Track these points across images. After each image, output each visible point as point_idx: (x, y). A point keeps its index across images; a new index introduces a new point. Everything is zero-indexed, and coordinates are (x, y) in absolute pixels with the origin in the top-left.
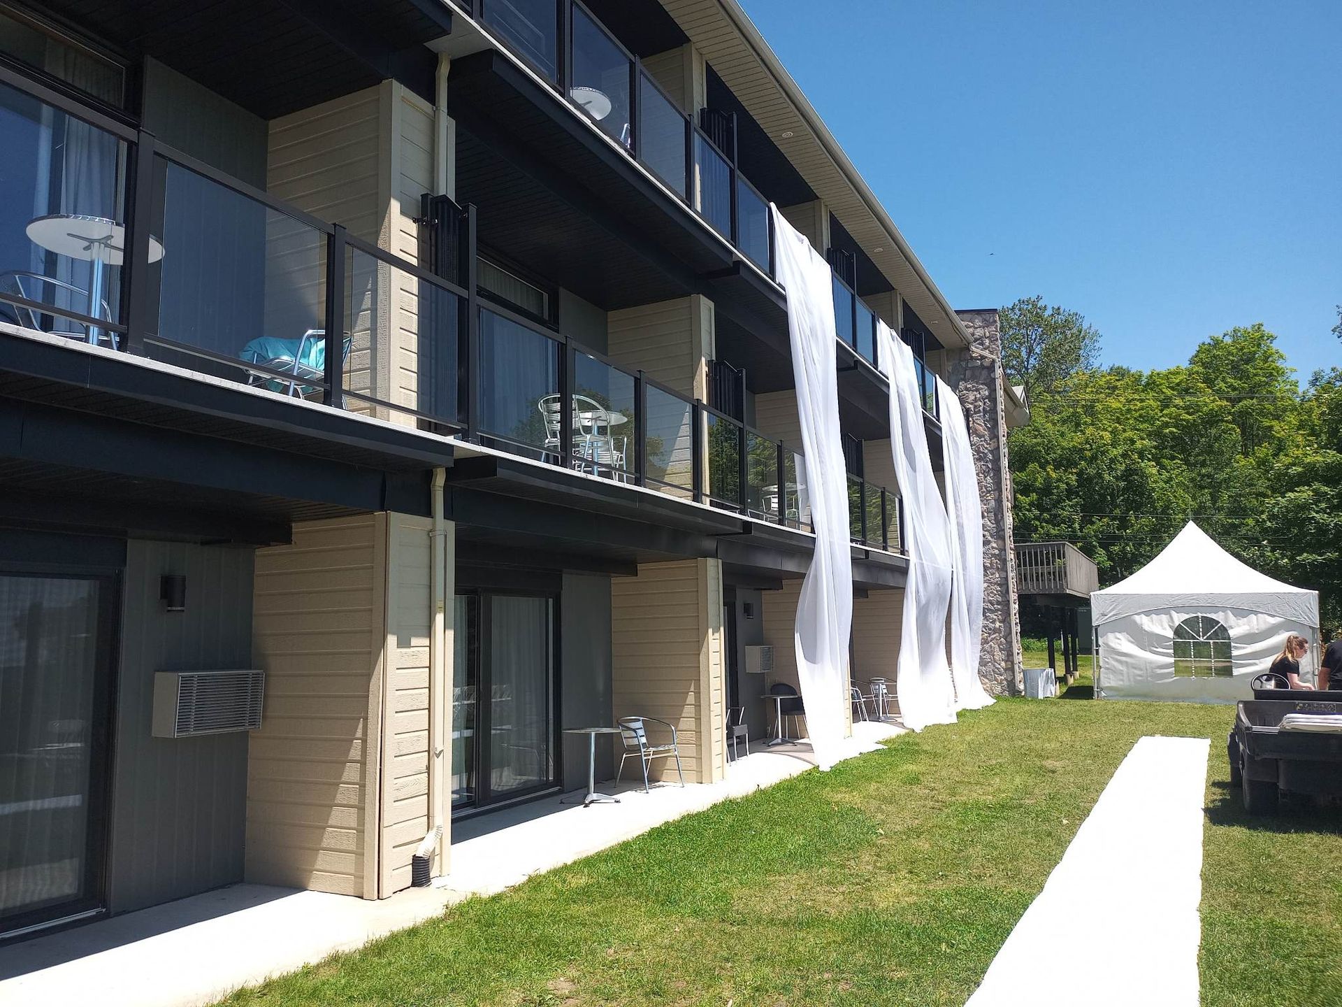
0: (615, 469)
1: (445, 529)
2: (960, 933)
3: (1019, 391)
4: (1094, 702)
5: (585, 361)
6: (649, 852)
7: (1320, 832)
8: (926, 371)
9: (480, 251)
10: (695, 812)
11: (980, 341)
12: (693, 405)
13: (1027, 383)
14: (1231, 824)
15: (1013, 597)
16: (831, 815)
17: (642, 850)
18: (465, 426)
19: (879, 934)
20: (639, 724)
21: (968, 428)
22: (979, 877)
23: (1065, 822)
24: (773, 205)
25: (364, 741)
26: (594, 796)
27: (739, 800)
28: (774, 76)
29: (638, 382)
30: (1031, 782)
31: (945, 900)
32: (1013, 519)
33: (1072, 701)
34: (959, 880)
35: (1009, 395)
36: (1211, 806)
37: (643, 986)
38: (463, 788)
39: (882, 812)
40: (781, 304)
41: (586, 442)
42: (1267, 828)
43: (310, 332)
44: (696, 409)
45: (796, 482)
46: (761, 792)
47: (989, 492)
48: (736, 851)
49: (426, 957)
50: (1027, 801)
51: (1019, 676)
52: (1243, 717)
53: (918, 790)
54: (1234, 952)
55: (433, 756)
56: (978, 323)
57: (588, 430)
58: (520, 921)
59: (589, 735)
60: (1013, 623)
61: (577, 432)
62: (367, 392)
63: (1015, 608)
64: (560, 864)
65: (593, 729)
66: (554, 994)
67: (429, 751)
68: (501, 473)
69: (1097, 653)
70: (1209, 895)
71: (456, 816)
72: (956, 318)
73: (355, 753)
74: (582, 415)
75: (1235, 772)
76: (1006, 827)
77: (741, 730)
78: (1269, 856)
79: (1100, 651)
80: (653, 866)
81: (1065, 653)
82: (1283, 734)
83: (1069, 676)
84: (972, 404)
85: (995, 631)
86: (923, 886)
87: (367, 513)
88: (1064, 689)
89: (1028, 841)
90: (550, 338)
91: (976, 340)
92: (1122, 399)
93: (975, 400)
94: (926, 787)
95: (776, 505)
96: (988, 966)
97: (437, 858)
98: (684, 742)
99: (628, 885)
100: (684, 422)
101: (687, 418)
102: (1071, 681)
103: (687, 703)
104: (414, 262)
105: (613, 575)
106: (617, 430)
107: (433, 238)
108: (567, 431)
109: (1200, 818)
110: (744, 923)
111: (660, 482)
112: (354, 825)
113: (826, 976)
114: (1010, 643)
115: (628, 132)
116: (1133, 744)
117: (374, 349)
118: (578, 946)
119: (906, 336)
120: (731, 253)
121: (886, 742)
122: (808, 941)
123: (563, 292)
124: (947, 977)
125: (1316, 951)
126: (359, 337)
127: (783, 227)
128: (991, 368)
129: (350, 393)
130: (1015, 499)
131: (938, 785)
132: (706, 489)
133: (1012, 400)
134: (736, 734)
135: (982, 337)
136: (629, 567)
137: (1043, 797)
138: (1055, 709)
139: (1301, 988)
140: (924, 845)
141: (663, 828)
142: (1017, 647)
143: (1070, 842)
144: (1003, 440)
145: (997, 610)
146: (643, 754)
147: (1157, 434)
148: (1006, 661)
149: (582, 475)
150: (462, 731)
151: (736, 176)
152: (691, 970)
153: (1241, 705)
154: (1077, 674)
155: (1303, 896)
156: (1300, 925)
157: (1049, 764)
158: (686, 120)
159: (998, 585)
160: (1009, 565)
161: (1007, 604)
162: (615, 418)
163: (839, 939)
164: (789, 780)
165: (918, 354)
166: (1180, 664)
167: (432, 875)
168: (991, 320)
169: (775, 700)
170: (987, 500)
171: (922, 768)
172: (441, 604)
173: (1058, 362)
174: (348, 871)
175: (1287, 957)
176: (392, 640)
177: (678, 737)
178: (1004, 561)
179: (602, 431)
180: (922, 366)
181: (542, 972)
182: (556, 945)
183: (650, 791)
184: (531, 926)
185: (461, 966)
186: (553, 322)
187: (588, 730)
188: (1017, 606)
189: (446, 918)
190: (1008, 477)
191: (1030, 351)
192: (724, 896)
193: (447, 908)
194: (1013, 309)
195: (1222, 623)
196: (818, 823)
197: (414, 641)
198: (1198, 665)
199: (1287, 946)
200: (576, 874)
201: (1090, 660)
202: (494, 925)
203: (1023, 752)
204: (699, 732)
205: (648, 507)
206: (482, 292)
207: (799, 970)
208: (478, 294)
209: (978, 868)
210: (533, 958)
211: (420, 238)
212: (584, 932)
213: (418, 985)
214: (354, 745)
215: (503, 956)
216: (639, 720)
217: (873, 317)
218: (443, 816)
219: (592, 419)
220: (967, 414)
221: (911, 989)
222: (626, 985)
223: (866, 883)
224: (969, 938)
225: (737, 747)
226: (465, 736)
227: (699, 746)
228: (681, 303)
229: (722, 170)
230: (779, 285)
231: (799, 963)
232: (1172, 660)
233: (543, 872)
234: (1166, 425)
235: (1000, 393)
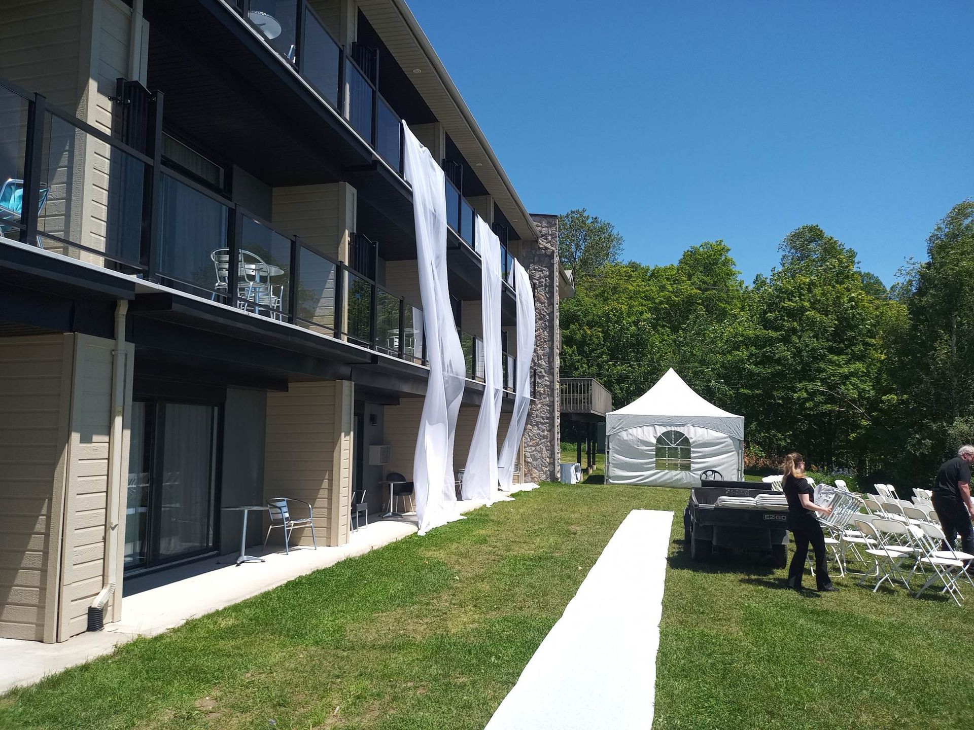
0: (273, 310)
1: (126, 350)
2: (505, 648)
3: (569, 273)
4: (605, 486)
5: (251, 225)
6: (285, 599)
7: (735, 572)
8: (508, 255)
9: (165, 127)
10: (323, 568)
11: (545, 236)
12: (337, 265)
13: (574, 268)
14: (683, 568)
15: (557, 414)
16: (423, 567)
17: (279, 598)
18: (146, 268)
19: (449, 652)
20: (284, 503)
21: (534, 297)
22: (521, 608)
23: (580, 568)
24: (404, 121)
25: (49, 517)
26: (245, 557)
27: (357, 558)
28: (408, 25)
29: (293, 244)
30: (560, 541)
31: (497, 625)
32: (561, 362)
33: (590, 485)
34: (508, 611)
35: (562, 276)
36: (671, 556)
37: (271, 700)
38: (136, 553)
39: (459, 564)
40: (409, 198)
41: (249, 288)
42: (704, 570)
43: (10, 180)
44: (340, 268)
45: (413, 328)
46: (374, 552)
47: (545, 342)
48: (351, 596)
49: (95, 687)
50: (557, 554)
51: (558, 468)
52: (694, 498)
53: (484, 548)
54: (678, 654)
55: (109, 529)
56: (544, 224)
57: (251, 278)
58: (176, 655)
59: (243, 512)
60: (556, 432)
61: (243, 279)
62: (61, 235)
63: (558, 421)
64: (213, 610)
65: (246, 507)
66: (200, 710)
67: (105, 525)
68: (176, 307)
69: (608, 453)
70: (665, 615)
71: (128, 575)
72: (530, 219)
73: (40, 526)
74: (247, 266)
75: (687, 534)
76: (542, 573)
77: (363, 506)
78: (704, 589)
79: (610, 452)
80: (287, 610)
81: (588, 453)
82: (717, 509)
83: (589, 468)
84: (537, 280)
85: (544, 437)
86: (483, 616)
87: (58, 333)
88: (586, 477)
89: (555, 582)
90: (223, 204)
91: (542, 236)
92: (634, 284)
93: (540, 278)
94: (490, 546)
95: (397, 344)
96: (522, 671)
97: (109, 609)
98: (318, 516)
99: (266, 625)
100: (330, 278)
101: (332, 274)
102: (591, 472)
103: (322, 487)
104: (108, 132)
105: (268, 390)
106: (275, 280)
107: (125, 114)
108: (234, 278)
109: (664, 563)
110: (353, 648)
111: (308, 322)
112: (37, 583)
113: (409, 684)
114: (553, 446)
115: (294, 51)
116: (626, 515)
117: (68, 199)
118: (222, 672)
119: (495, 229)
120: (371, 153)
121: (465, 514)
122: (397, 660)
123: (236, 168)
124: (494, 681)
125: (727, 651)
126: (56, 189)
127: (411, 140)
128: (551, 256)
129: (44, 234)
130: (563, 348)
131: (499, 544)
132: (345, 328)
133: (564, 280)
134: (359, 509)
135: (546, 234)
136: (282, 385)
137: (567, 551)
138: (579, 491)
139: (717, 675)
140: (485, 587)
141: (297, 581)
142: (557, 448)
143: (582, 582)
144: (556, 307)
145: (546, 423)
146: (286, 525)
147: (655, 310)
148: (550, 458)
149: (245, 313)
150: (137, 508)
151: (377, 97)
152: (310, 686)
153: (693, 491)
154: (595, 467)
155: (721, 614)
156: (719, 633)
157: (573, 528)
158: (340, 48)
159: (548, 406)
160: (556, 392)
161: (552, 418)
162: (274, 271)
163: (420, 657)
164: (395, 543)
165: (503, 242)
166: (659, 461)
167: (104, 622)
168: (553, 222)
169: (390, 485)
170: (544, 348)
171: (489, 533)
172: (120, 409)
173: (595, 256)
174: (30, 621)
175: (710, 655)
176: (75, 437)
177: (313, 512)
178: (553, 390)
179: (263, 279)
180: (506, 251)
181: (192, 694)
182: (205, 672)
183: (289, 553)
184: (185, 659)
185: (124, 693)
186: (227, 192)
187: (242, 508)
188: (559, 421)
189: (114, 655)
190: (558, 332)
191: (577, 246)
192: (340, 629)
193: (116, 647)
194: (567, 216)
195: (686, 435)
196: (413, 573)
197: (95, 438)
198: (670, 462)
199: (711, 648)
200: (226, 617)
201: (604, 457)
202: (155, 659)
203: (556, 520)
204: (330, 509)
205: (298, 340)
206: (166, 162)
207: (390, 681)
208: (163, 163)
209: (521, 602)
210: (185, 684)
211: (114, 113)
212: (229, 662)
213: (85, 710)
214: (40, 520)
215: (160, 683)
216: (284, 500)
217: (473, 213)
218: (116, 576)
219: (255, 270)
220: (534, 287)
221: (468, 690)
222: (258, 700)
223: (443, 616)
224: (511, 651)
225: (358, 519)
226: (140, 511)
227: (329, 519)
228: (331, 187)
229: (366, 89)
230: (407, 182)
231: (390, 676)
232: (654, 459)
233: (199, 616)
234: (661, 303)
235: (556, 274)
